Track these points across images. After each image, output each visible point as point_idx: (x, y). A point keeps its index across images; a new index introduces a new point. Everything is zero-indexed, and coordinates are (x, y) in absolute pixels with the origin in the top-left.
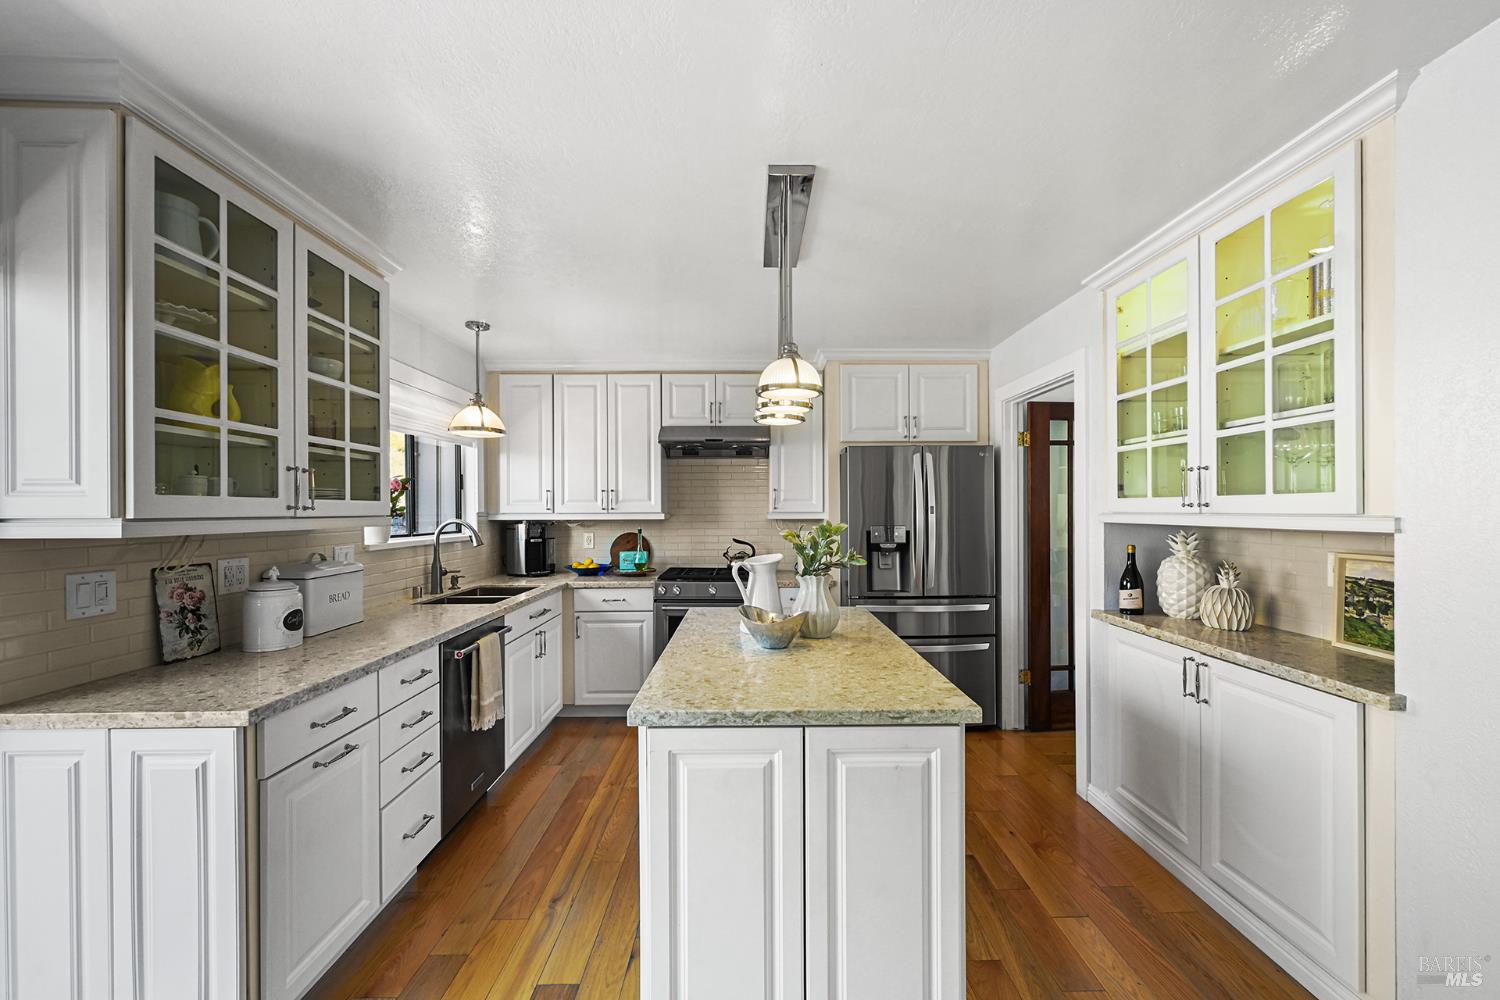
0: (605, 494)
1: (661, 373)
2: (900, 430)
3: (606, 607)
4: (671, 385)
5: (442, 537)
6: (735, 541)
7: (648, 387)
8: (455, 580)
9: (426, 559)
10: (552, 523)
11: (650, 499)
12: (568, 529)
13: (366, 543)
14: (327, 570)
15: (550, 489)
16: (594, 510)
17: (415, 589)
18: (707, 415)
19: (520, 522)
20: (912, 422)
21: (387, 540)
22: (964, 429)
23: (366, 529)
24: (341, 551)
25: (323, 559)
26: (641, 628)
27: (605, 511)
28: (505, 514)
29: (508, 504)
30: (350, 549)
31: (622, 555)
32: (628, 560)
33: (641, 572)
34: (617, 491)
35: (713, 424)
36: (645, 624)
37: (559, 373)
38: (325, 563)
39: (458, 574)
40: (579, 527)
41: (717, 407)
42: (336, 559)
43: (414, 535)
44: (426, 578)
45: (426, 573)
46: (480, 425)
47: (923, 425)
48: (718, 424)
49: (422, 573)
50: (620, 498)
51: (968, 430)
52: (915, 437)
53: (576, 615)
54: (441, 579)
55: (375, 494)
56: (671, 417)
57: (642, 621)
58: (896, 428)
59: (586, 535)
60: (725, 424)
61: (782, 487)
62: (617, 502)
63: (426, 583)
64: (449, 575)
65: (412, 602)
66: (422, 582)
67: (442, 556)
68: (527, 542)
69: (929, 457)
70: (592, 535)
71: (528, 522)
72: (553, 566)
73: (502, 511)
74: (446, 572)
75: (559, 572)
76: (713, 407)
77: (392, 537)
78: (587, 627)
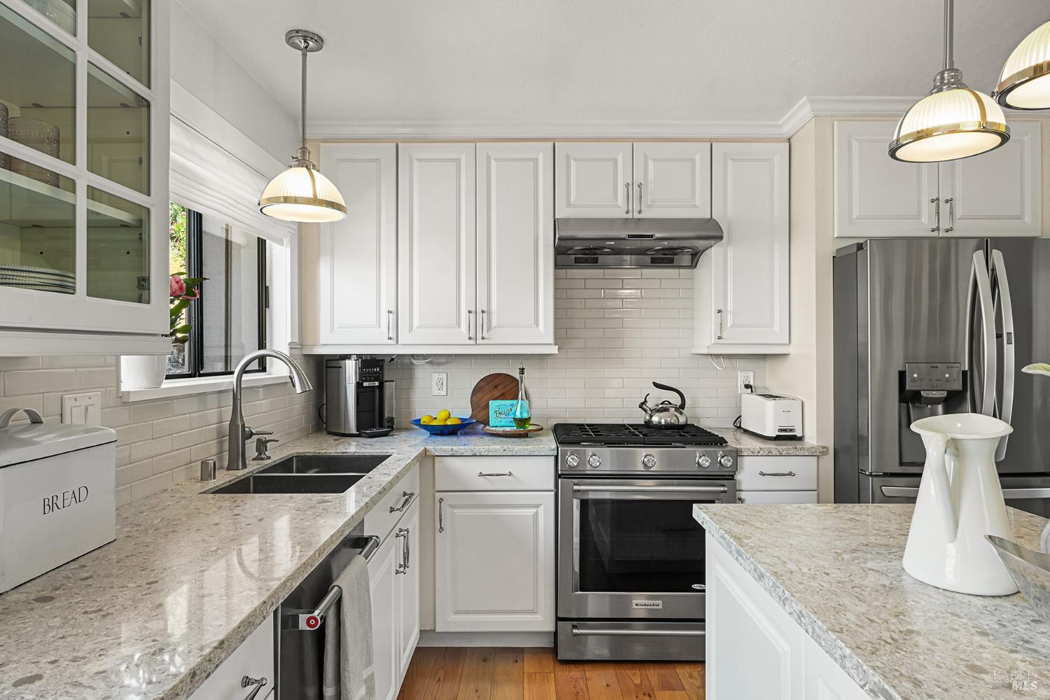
0: (472, 315)
1: (554, 141)
2: (924, 220)
3: (484, 483)
4: (568, 158)
5: (245, 377)
6: (657, 385)
7: (536, 161)
8: (261, 446)
9: (220, 416)
10: (392, 358)
11: (537, 324)
12: (410, 367)
13: (124, 388)
14: (48, 442)
15: (393, 309)
16: (456, 339)
17: (204, 464)
18: (621, 200)
19: (347, 357)
20: (945, 208)
21: (160, 383)
22: (1020, 218)
23: (123, 358)
24: (75, 406)
25: (36, 421)
26: (536, 515)
27: (473, 342)
28: (327, 344)
29: (332, 329)
30: (95, 399)
31: (493, 405)
32: (501, 413)
33: (523, 430)
34: (489, 313)
35: (629, 216)
36: (541, 510)
37: (408, 140)
38: (40, 427)
39: (268, 437)
40: (428, 366)
41: (635, 190)
42: (67, 421)
43: (201, 375)
44: (221, 444)
45: (220, 436)
46: (311, 196)
47: (959, 212)
48: (637, 216)
49: (215, 436)
50: (494, 323)
51: (1027, 219)
52: (947, 231)
53: (438, 496)
54: (244, 445)
55: (140, 290)
56: (569, 205)
57: (537, 506)
58: (918, 216)
59: (436, 376)
60: (646, 215)
61: (730, 307)
62: (489, 329)
63: (220, 452)
64: (255, 438)
65: (199, 487)
66: (214, 450)
67: (246, 408)
68: (359, 385)
69: (997, 256)
70: (444, 376)
71: (359, 356)
72: (391, 420)
73: (322, 342)
74: (251, 434)
75: (401, 429)
76: (630, 188)
77: (168, 377)
78: (456, 515)
